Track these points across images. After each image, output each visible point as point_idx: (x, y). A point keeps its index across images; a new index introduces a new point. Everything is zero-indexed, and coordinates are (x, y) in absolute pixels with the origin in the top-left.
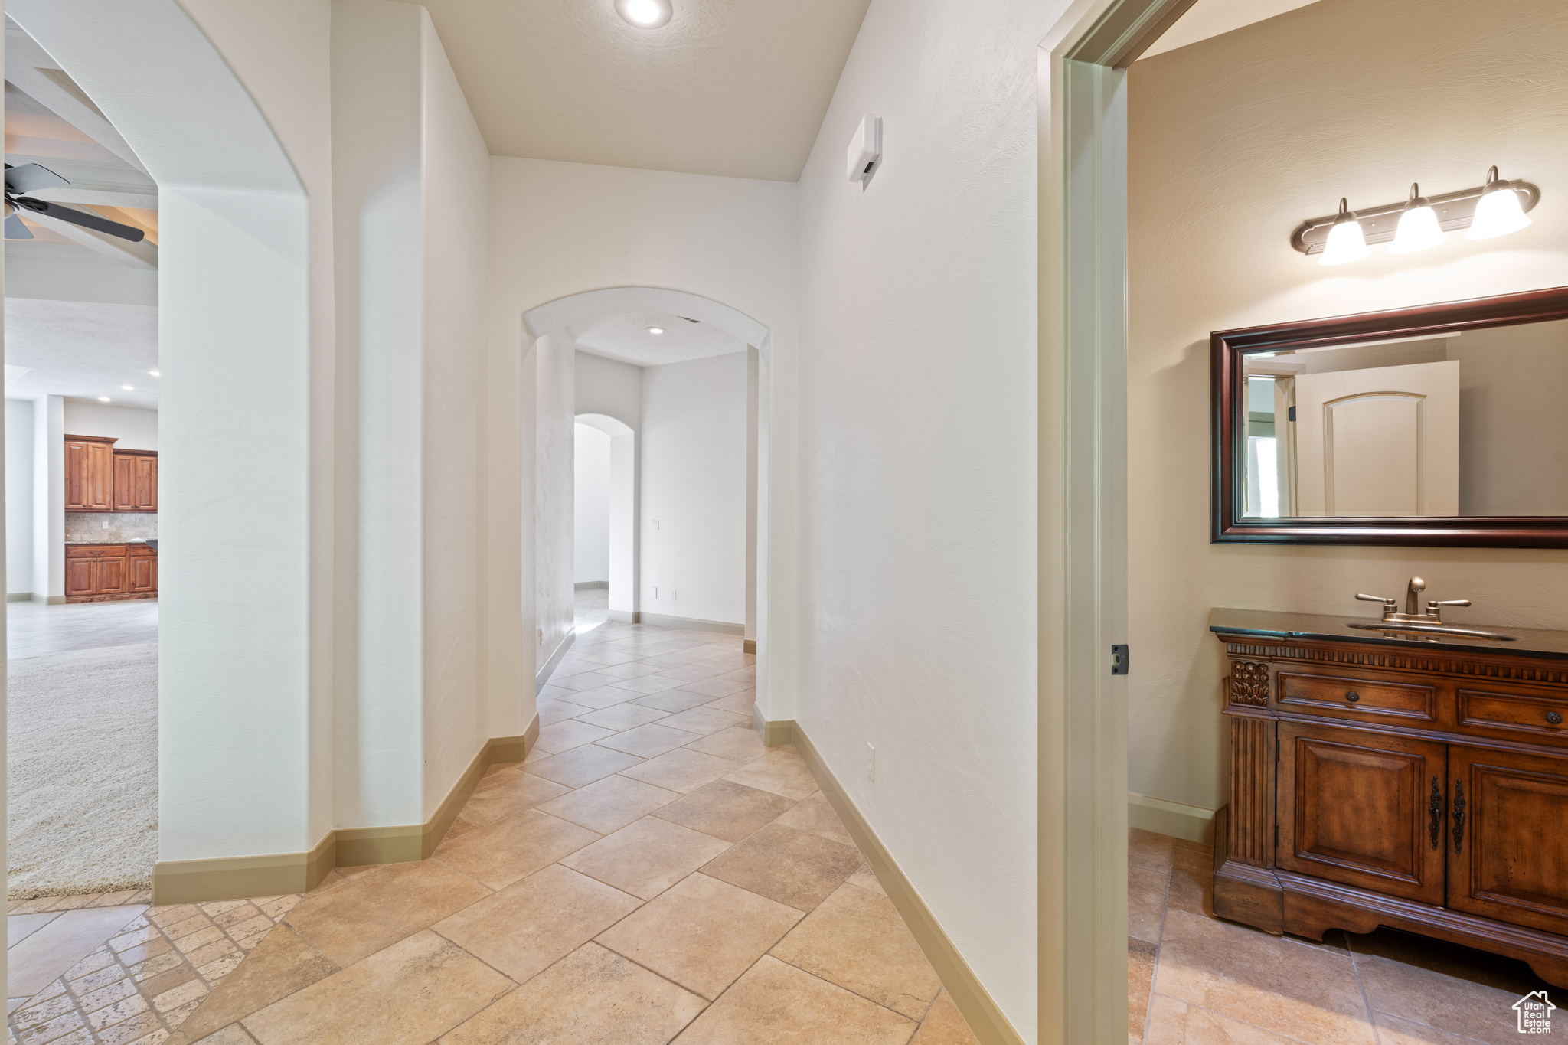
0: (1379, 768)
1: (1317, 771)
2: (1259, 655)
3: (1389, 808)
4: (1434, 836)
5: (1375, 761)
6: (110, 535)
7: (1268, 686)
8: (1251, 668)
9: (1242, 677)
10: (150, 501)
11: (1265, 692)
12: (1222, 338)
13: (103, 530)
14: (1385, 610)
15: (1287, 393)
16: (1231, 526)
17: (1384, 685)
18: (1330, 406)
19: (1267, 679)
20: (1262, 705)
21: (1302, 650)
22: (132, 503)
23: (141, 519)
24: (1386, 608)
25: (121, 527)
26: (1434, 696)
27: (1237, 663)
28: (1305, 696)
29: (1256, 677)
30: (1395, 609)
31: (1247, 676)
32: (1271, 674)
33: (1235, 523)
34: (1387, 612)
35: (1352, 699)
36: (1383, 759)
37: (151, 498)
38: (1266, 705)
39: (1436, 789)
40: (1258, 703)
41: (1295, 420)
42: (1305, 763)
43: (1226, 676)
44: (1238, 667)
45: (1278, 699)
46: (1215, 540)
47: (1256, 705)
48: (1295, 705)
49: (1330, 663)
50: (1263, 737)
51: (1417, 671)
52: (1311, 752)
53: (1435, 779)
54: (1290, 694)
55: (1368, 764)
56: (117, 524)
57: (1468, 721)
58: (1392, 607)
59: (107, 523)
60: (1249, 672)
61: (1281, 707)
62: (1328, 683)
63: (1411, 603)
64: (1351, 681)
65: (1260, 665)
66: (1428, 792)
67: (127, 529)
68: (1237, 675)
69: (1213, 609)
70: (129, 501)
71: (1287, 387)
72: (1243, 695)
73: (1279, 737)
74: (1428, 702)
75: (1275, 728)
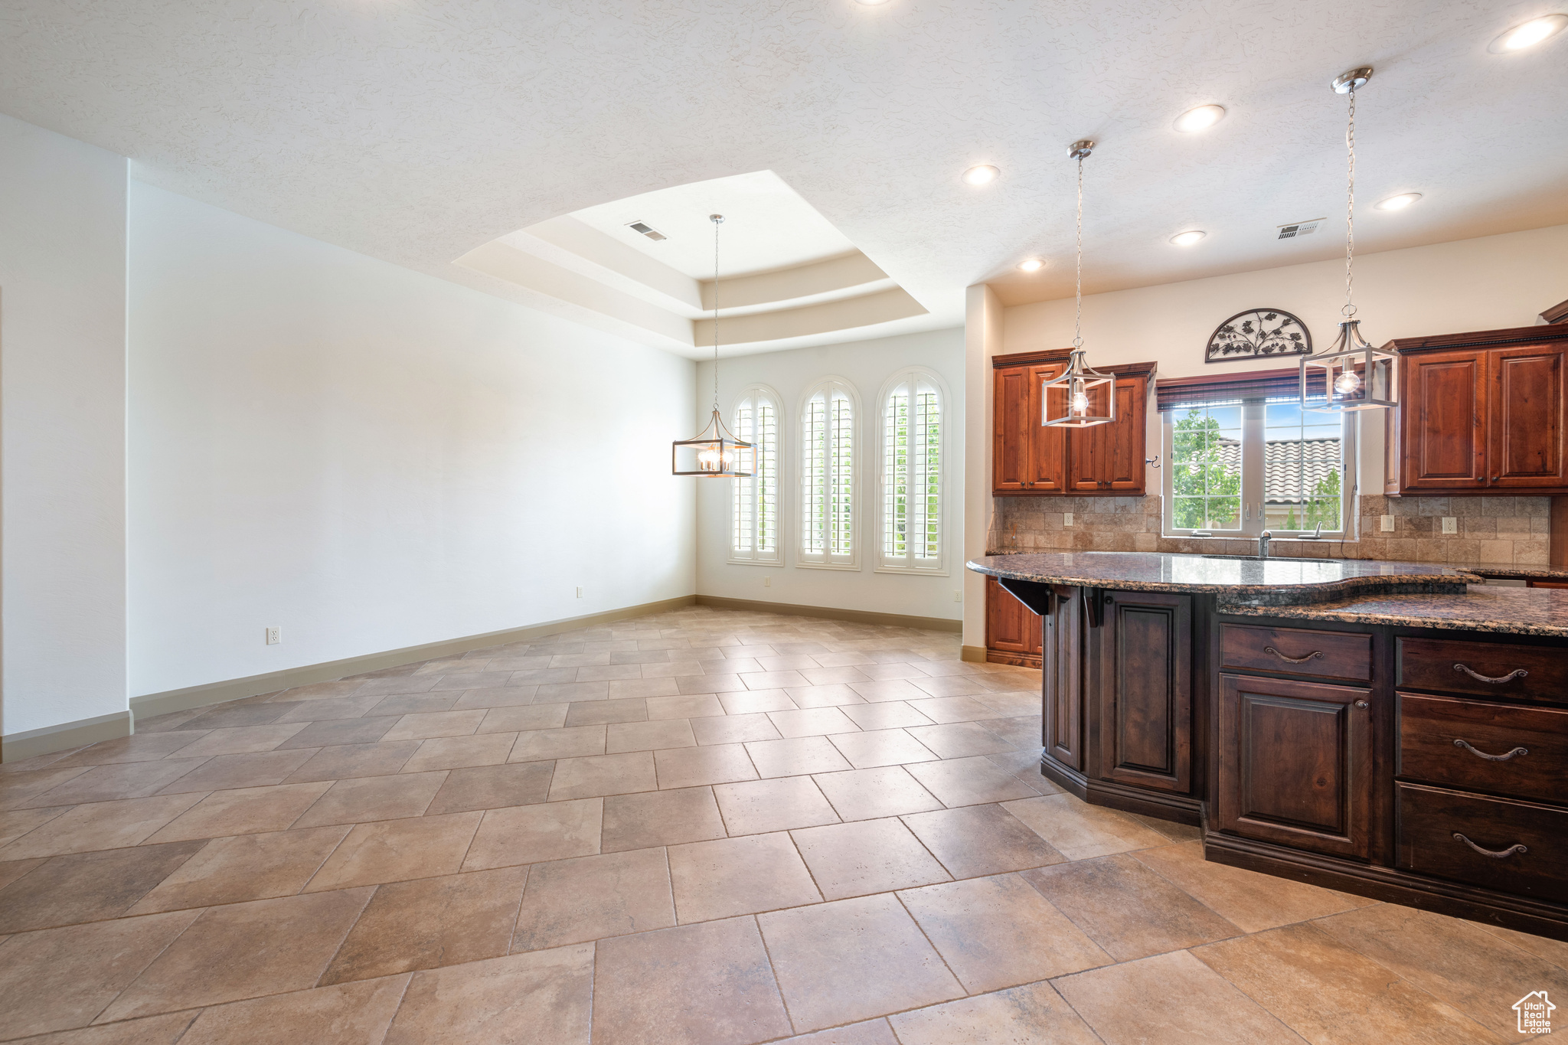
6: (1076, 538)
10: (1130, 471)
13: (1066, 529)
22: (1099, 476)
23: (1124, 508)
25: (1092, 523)
37: (1130, 464)
56: (1086, 517)
59: (1071, 515)
67: (1102, 527)
70: (1094, 473)
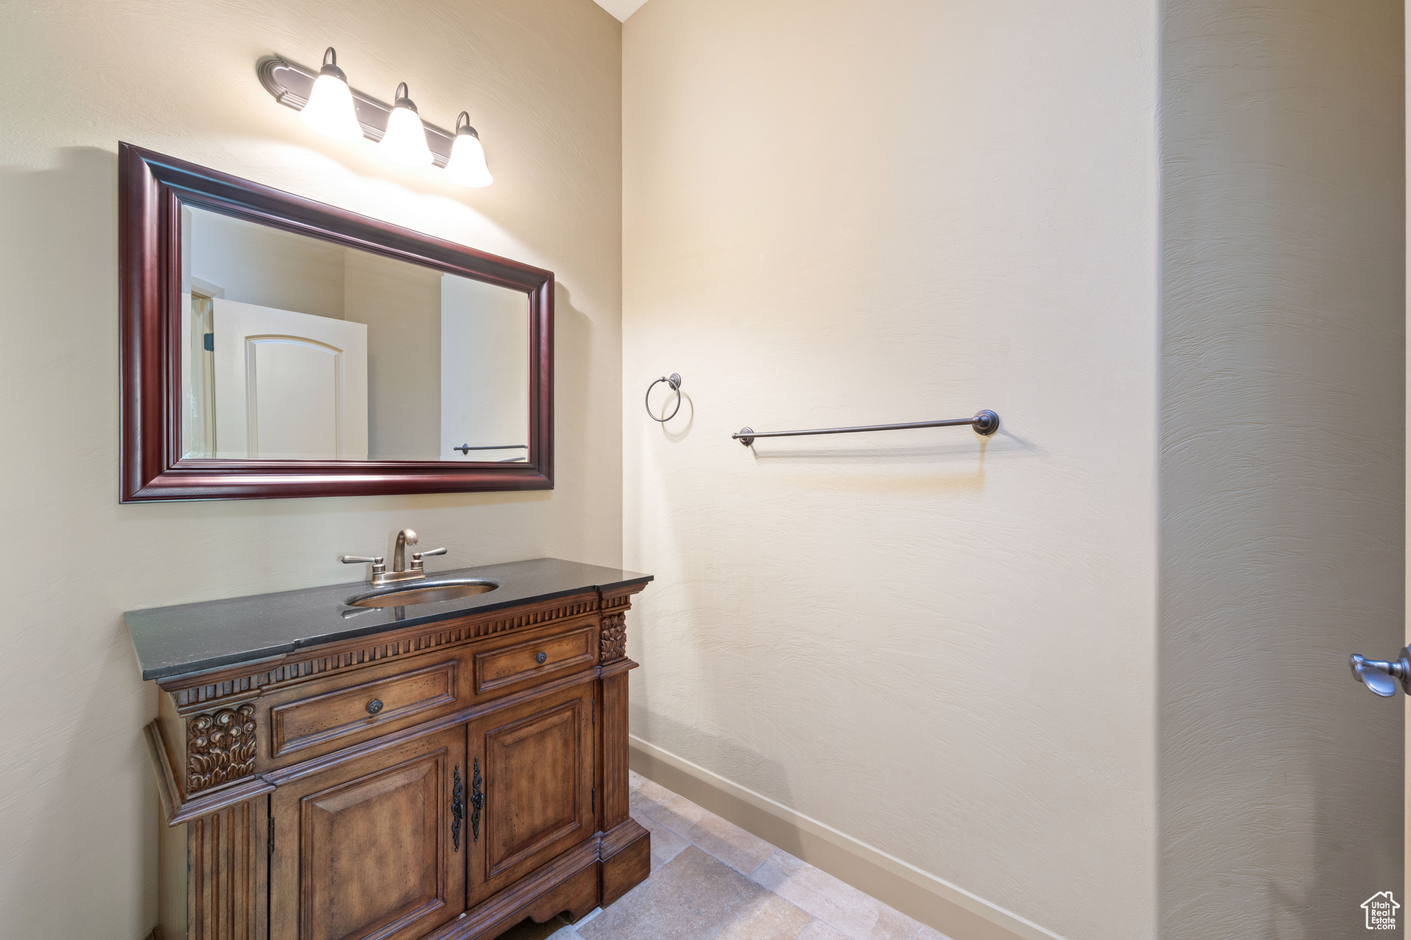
0: (404, 786)
1: (330, 834)
2: (241, 692)
3: (415, 832)
4: (456, 837)
5: (398, 780)
7: (254, 737)
8: (225, 719)
9: (209, 741)
11: (251, 751)
12: (144, 160)
14: (374, 571)
15: (201, 316)
16: (160, 473)
17: (410, 677)
18: (254, 341)
19: (255, 728)
20: (244, 774)
21: (308, 663)
24: (375, 569)
26: (456, 671)
27: (197, 718)
28: (313, 730)
29: (234, 732)
30: (384, 568)
31: (218, 737)
32: (260, 717)
33: (168, 468)
34: (375, 573)
35: (373, 709)
36: (407, 773)
38: (252, 772)
39: (457, 779)
40: (240, 774)
41: (212, 349)
42: (313, 831)
43: (150, 719)
44: (201, 725)
45: (272, 753)
46: (128, 496)
47: (235, 779)
48: (297, 751)
49: (348, 668)
50: (248, 828)
51: (441, 647)
52: (322, 810)
53: (456, 768)
54: (290, 736)
55: (392, 788)
57: (483, 686)
58: (381, 567)
60: (221, 728)
61: (279, 763)
62: (343, 699)
63: (399, 559)
64: (373, 686)
65: (241, 708)
66: (451, 787)
68: (199, 741)
69: (126, 615)
71: (202, 309)
72: (211, 771)
73: (273, 814)
74: (450, 681)
75: (266, 802)
